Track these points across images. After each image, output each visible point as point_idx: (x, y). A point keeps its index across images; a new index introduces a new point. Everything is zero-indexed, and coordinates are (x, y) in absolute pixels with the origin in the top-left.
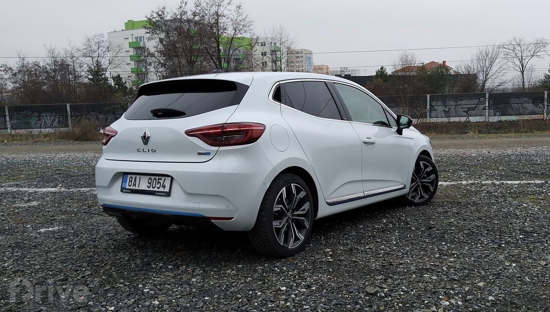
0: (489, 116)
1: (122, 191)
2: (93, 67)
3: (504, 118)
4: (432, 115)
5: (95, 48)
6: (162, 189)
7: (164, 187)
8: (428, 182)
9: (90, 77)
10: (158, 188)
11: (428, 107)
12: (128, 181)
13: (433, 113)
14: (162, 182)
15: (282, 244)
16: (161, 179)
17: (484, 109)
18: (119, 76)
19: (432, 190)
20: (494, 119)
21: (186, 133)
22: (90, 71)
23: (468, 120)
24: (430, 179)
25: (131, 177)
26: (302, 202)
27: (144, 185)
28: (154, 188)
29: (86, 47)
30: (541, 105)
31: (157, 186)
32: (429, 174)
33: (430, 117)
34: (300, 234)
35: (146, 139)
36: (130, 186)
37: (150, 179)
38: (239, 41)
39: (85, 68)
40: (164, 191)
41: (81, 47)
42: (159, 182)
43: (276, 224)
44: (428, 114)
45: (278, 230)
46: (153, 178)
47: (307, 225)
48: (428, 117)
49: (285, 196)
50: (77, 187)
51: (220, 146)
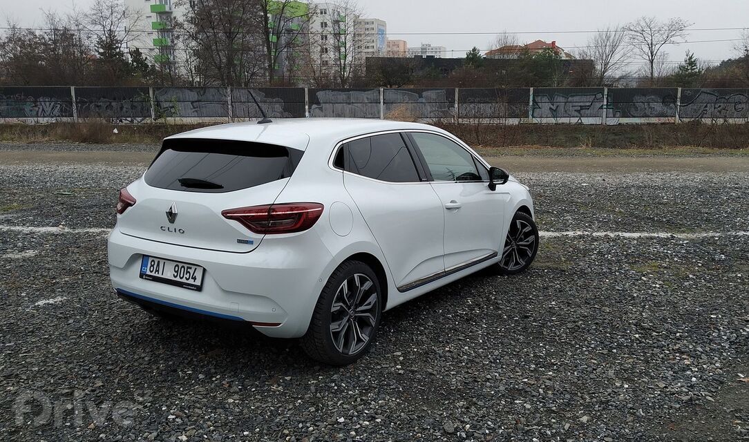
0: (607, 117)
1: (141, 276)
2: (104, 38)
3: (624, 121)
4: (535, 115)
5: (107, 13)
6: (191, 281)
7: (195, 279)
8: (525, 246)
9: (101, 51)
10: (187, 279)
11: (531, 104)
12: (149, 265)
13: (537, 111)
14: (191, 271)
15: (341, 351)
16: (191, 268)
17: (601, 108)
18: (138, 49)
19: (530, 255)
20: (612, 121)
21: (223, 214)
22: (100, 42)
23: (580, 121)
24: (528, 241)
25: (153, 261)
26: (367, 294)
27: (169, 274)
28: (181, 278)
29: (95, 12)
30: (672, 105)
31: (185, 276)
32: (527, 235)
33: (533, 117)
34: (363, 335)
35: (171, 216)
36: (151, 272)
37: (177, 265)
39: (95, 39)
40: (194, 283)
41: (89, 12)
42: (188, 272)
43: (334, 327)
44: (530, 113)
45: (336, 334)
47: (373, 322)
48: (530, 116)
49: (346, 290)
50: (85, 227)
51: (266, 232)
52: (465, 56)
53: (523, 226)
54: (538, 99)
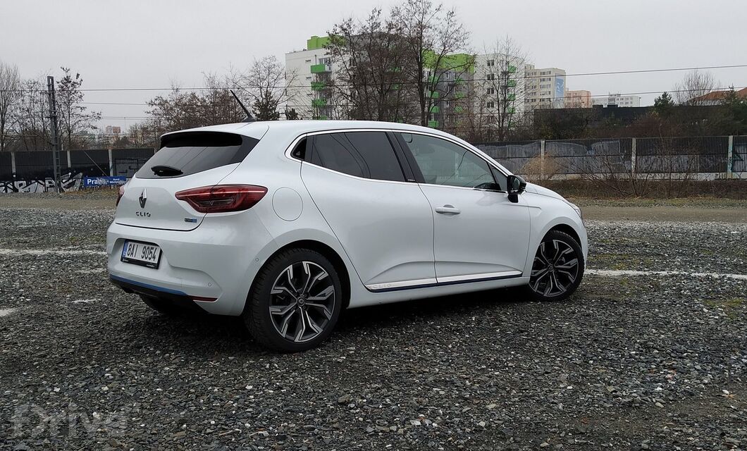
1: (122, 261)
2: (261, 99)
4: (736, 168)
5: (264, 74)
7: (154, 258)
8: (567, 270)
9: (258, 112)
10: (150, 259)
11: (730, 155)
12: (128, 249)
13: (738, 164)
14: (153, 251)
15: (284, 335)
16: (153, 248)
18: (293, 110)
19: (573, 281)
21: (176, 196)
22: (258, 104)
24: (569, 265)
25: (131, 245)
26: (322, 285)
27: (139, 254)
28: (146, 258)
29: (254, 73)
31: (149, 256)
32: (569, 257)
33: (733, 170)
34: (315, 325)
35: (143, 201)
36: (128, 255)
37: (145, 247)
38: (449, 61)
40: (154, 262)
41: (248, 74)
43: (274, 310)
44: (729, 166)
45: (279, 319)
46: (147, 246)
47: (328, 314)
48: (729, 170)
51: (206, 212)
52: (653, 104)
53: (562, 247)
54: (740, 149)
